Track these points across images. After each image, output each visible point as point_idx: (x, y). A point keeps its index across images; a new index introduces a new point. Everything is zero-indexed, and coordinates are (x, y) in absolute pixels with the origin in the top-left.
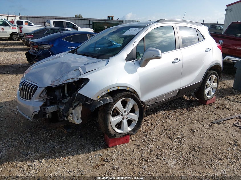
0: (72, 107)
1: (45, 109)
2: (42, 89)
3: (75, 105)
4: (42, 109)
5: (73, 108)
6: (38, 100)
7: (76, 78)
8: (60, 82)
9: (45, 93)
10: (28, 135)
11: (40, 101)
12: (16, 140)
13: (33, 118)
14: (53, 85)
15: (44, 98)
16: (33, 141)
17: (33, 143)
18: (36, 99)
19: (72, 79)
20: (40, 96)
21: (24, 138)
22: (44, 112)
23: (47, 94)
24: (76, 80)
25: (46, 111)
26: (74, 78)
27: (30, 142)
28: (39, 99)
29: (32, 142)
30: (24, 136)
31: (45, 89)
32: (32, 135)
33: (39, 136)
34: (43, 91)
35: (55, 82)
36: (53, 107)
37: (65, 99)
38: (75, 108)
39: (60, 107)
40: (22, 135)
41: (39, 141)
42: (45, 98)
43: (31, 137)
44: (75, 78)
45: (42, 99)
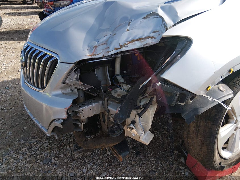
0: (136, 108)
1: (76, 112)
2: (69, 67)
3: (142, 103)
4: (71, 113)
5: (139, 111)
6: (60, 92)
7: (152, 37)
8: (111, 49)
9: (75, 76)
10: (45, 145)
11: (64, 94)
12: (25, 157)
13: (52, 131)
14: (93, 57)
15: (73, 88)
16: (54, 159)
17: (55, 164)
18: (55, 89)
19: (140, 39)
20: (64, 83)
21: (38, 152)
22: (75, 120)
23: (81, 78)
24: (150, 42)
25: (79, 117)
26: (145, 38)
27: (49, 162)
28: (62, 88)
29: (53, 161)
30: (39, 145)
31: (75, 67)
32: (53, 145)
33: (64, 146)
34: (70, 72)
35: (98, 48)
36: (94, 107)
37: (118, 87)
38: (143, 112)
39: (109, 108)
40: (35, 143)
41: (66, 160)
42: (76, 88)
43: (51, 149)
44: (148, 37)
45: (68, 90)
